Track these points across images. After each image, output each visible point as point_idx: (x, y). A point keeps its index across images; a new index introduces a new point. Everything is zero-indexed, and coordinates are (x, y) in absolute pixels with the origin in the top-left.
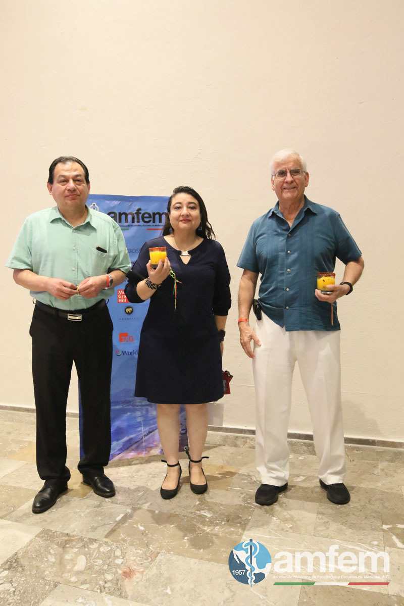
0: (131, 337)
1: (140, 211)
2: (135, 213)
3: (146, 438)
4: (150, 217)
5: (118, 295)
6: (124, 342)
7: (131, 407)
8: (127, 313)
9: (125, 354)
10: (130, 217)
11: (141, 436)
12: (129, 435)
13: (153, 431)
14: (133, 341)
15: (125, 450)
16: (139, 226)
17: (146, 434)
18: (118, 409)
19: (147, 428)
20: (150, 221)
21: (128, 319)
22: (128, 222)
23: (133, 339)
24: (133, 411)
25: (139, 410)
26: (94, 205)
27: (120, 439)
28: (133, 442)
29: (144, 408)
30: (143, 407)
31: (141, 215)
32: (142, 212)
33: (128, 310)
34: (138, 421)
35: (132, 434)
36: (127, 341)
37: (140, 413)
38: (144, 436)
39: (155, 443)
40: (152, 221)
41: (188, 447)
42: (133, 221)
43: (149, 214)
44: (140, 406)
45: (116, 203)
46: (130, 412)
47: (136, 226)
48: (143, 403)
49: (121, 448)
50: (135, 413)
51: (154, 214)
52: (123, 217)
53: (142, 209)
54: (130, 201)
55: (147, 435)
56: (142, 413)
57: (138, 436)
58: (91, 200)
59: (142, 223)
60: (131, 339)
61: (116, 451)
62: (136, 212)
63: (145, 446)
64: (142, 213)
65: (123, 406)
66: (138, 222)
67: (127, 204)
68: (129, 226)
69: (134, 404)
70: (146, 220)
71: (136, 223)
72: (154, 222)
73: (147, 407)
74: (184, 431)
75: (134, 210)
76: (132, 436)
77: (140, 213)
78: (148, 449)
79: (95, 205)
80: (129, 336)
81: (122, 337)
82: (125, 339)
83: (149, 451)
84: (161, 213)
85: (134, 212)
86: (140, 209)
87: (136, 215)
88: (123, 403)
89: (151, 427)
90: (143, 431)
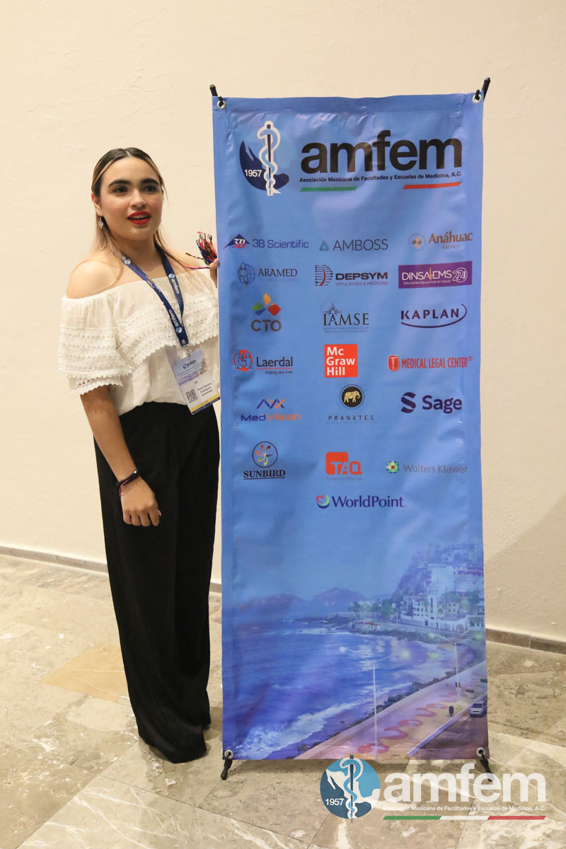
0: (358, 463)
1: (387, 139)
2: (374, 144)
3: (383, 713)
4: (412, 153)
5: (326, 357)
6: (336, 476)
7: (348, 633)
8: (346, 403)
9: (339, 504)
10: (360, 156)
11: (370, 709)
12: (341, 703)
13: (400, 698)
14: (359, 472)
15: (331, 736)
16: (382, 178)
17: (383, 704)
18: (318, 635)
19: (387, 690)
20: (412, 164)
21: (348, 418)
22: (354, 171)
23: (359, 468)
24: (354, 644)
25: (367, 644)
26: (269, 126)
27: (319, 710)
28: (348, 720)
29: (381, 641)
30: (379, 637)
31: (388, 150)
32: (393, 140)
33: (349, 396)
34: (364, 669)
35: (348, 702)
36: (345, 473)
37: (369, 651)
38: (380, 708)
39: (404, 729)
40: (417, 165)
41: (488, 752)
42: (368, 167)
43: (410, 145)
44: (370, 633)
45: (323, 119)
46: (345, 646)
47: (374, 178)
48: (379, 628)
49: (319, 732)
50: (357, 649)
51: (424, 145)
52: (342, 155)
53: (391, 133)
54: (361, 112)
55: (384, 707)
56: (374, 650)
57: (363, 705)
58: (261, 115)
59: (390, 170)
60: (355, 468)
61: (307, 736)
62: (375, 140)
63: (378, 733)
64: (392, 144)
65: (328, 628)
66: (381, 167)
67: (353, 120)
68: (356, 179)
69: (356, 626)
70: (402, 161)
71: (375, 172)
72: (423, 165)
73: (388, 638)
74: (480, 710)
75: (369, 136)
76: (347, 706)
77: (388, 144)
78: (386, 742)
79: (273, 128)
80: (350, 460)
81: (333, 463)
82: (340, 467)
83: (387, 748)
84: (443, 142)
85: (371, 143)
86: (386, 133)
87: (375, 150)
88: (330, 621)
89: (396, 687)
90: (375, 695)
